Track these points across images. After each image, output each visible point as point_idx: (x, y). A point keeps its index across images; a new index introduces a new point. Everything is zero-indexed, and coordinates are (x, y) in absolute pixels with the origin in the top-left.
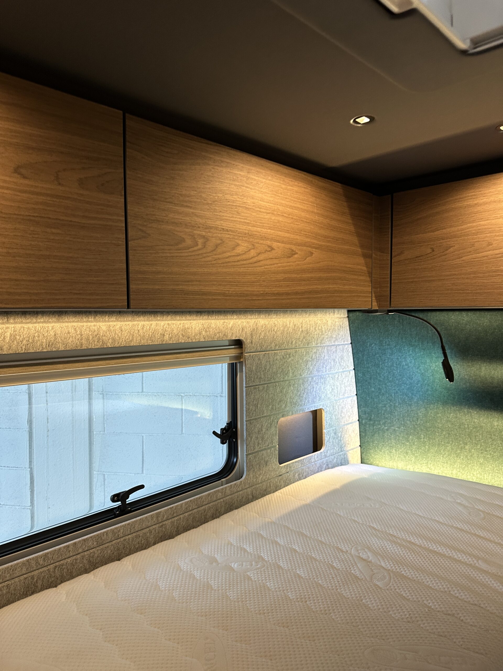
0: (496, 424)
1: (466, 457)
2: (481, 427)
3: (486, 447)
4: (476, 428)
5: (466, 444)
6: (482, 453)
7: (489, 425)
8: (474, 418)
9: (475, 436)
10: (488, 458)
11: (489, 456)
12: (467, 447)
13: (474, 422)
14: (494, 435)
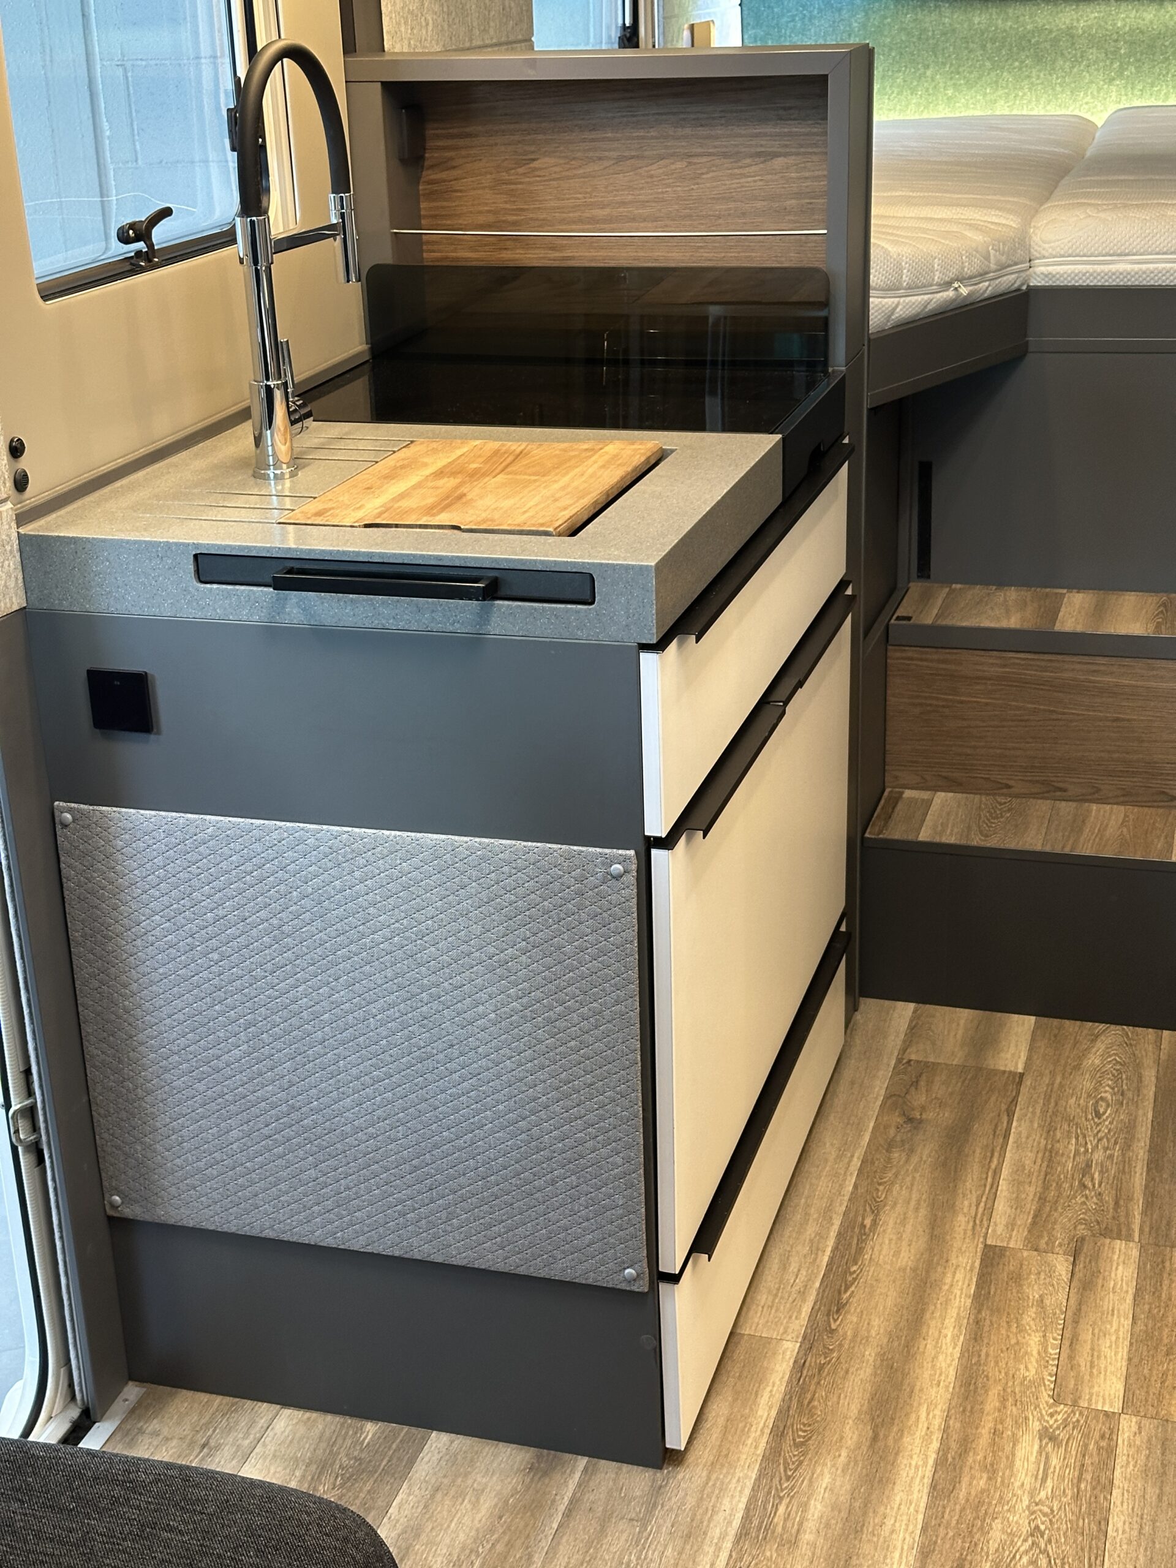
0: (976, 20)
1: (927, 90)
2: (954, 31)
3: (959, 66)
4: (944, 34)
5: (927, 67)
6: (951, 79)
7: (966, 25)
8: (945, 17)
9: (943, 50)
10: (961, 85)
11: (962, 82)
12: (929, 73)
13: (944, 24)
14: (973, 42)
